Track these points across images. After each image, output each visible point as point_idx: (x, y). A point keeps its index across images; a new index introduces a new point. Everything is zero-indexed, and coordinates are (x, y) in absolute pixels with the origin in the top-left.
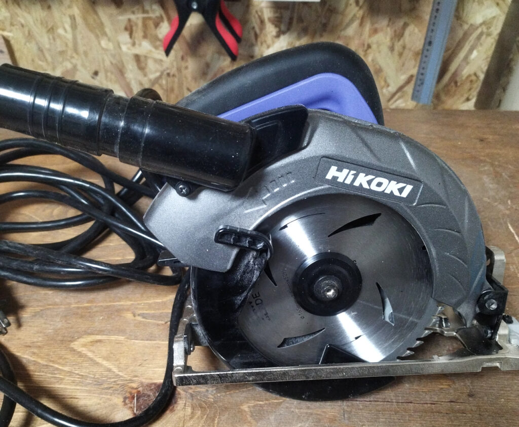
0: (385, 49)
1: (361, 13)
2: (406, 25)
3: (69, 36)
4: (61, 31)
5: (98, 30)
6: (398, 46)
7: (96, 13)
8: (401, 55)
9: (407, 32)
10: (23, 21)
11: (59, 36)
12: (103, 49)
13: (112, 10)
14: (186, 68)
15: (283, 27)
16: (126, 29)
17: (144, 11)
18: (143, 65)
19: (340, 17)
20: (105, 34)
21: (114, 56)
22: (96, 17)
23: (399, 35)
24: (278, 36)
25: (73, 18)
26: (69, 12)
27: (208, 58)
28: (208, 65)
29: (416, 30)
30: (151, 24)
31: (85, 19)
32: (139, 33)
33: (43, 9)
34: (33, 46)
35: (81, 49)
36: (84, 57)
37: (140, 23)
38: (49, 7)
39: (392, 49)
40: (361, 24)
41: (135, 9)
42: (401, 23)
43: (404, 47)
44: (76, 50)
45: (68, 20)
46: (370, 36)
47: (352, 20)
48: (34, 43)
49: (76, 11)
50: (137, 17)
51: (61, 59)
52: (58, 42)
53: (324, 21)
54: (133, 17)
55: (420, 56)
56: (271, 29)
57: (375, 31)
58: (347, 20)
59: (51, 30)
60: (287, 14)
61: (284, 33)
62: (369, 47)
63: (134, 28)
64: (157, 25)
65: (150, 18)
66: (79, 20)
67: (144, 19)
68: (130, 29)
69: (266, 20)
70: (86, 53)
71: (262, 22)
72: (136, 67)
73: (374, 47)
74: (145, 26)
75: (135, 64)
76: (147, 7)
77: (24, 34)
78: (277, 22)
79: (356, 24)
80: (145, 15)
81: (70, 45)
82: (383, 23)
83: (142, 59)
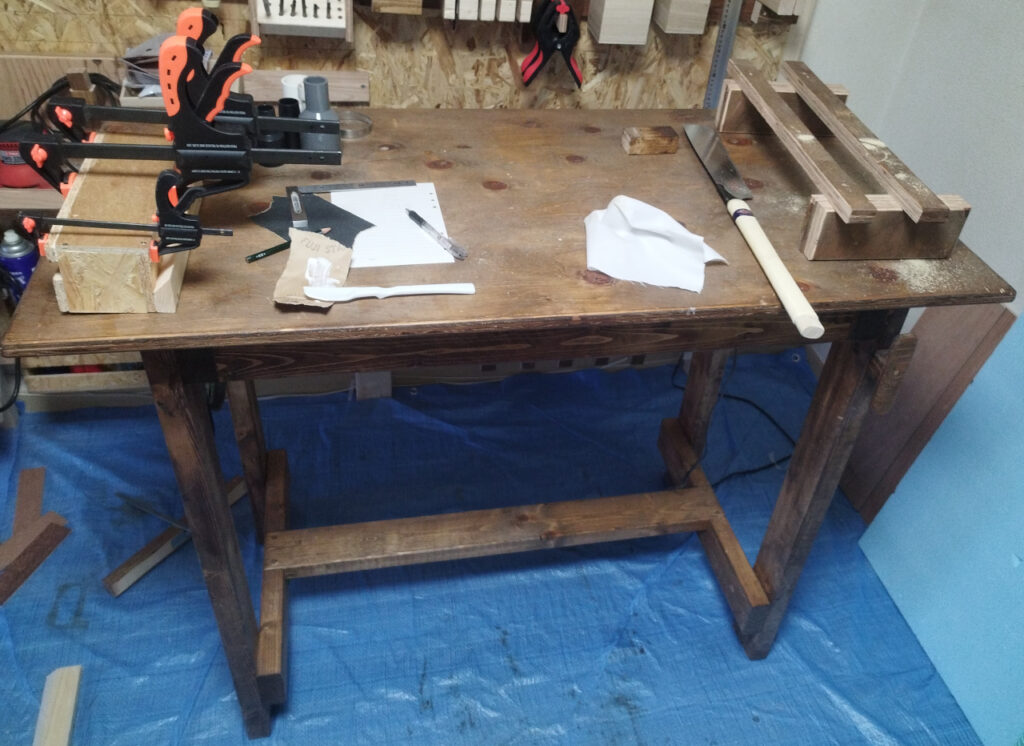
0: (676, 83)
1: (660, 55)
2: (692, 65)
3: (423, 74)
4: (417, 70)
5: (449, 68)
6: (686, 82)
7: (452, 56)
8: (688, 88)
9: (693, 70)
10: (385, 61)
11: (415, 74)
12: (450, 85)
13: (466, 53)
14: (518, 101)
15: (600, 67)
16: (473, 68)
17: (492, 54)
18: (481, 98)
19: (644, 59)
20: (454, 72)
21: (457, 91)
22: (450, 58)
23: (687, 73)
24: (595, 74)
25: (430, 59)
26: (429, 54)
27: (537, 92)
28: (536, 98)
29: (700, 69)
30: (495, 64)
31: (440, 60)
32: (483, 71)
33: (406, 51)
34: (389, 83)
35: (430, 84)
36: (431, 92)
37: (486, 63)
38: (412, 50)
39: (681, 83)
40: (659, 64)
41: (484, 52)
42: (688, 63)
43: (690, 82)
44: (426, 87)
45: (426, 61)
46: (665, 73)
47: (652, 62)
48: (390, 79)
49: (434, 54)
50: (485, 59)
51: (410, 94)
52: (412, 78)
53: (631, 61)
54: (481, 59)
55: (704, 90)
56: (590, 68)
57: (670, 70)
58: (648, 61)
59: (409, 70)
60: (603, 57)
61: (600, 71)
62: (665, 82)
63: (480, 67)
64: (499, 65)
65: (495, 59)
66: (435, 61)
67: (491, 60)
68: (476, 68)
69: (588, 61)
70: (433, 89)
71: (584, 62)
72: (474, 101)
73: (668, 81)
74: (490, 67)
75: (474, 97)
76: (495, 50)
77: (383, 72)
78: (595, 62)
79: (655, 64)
80: (492, 57)
81: (422, 81)
82: (676, 63)
83: (482, 93)
